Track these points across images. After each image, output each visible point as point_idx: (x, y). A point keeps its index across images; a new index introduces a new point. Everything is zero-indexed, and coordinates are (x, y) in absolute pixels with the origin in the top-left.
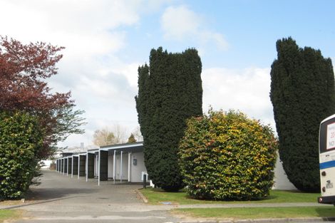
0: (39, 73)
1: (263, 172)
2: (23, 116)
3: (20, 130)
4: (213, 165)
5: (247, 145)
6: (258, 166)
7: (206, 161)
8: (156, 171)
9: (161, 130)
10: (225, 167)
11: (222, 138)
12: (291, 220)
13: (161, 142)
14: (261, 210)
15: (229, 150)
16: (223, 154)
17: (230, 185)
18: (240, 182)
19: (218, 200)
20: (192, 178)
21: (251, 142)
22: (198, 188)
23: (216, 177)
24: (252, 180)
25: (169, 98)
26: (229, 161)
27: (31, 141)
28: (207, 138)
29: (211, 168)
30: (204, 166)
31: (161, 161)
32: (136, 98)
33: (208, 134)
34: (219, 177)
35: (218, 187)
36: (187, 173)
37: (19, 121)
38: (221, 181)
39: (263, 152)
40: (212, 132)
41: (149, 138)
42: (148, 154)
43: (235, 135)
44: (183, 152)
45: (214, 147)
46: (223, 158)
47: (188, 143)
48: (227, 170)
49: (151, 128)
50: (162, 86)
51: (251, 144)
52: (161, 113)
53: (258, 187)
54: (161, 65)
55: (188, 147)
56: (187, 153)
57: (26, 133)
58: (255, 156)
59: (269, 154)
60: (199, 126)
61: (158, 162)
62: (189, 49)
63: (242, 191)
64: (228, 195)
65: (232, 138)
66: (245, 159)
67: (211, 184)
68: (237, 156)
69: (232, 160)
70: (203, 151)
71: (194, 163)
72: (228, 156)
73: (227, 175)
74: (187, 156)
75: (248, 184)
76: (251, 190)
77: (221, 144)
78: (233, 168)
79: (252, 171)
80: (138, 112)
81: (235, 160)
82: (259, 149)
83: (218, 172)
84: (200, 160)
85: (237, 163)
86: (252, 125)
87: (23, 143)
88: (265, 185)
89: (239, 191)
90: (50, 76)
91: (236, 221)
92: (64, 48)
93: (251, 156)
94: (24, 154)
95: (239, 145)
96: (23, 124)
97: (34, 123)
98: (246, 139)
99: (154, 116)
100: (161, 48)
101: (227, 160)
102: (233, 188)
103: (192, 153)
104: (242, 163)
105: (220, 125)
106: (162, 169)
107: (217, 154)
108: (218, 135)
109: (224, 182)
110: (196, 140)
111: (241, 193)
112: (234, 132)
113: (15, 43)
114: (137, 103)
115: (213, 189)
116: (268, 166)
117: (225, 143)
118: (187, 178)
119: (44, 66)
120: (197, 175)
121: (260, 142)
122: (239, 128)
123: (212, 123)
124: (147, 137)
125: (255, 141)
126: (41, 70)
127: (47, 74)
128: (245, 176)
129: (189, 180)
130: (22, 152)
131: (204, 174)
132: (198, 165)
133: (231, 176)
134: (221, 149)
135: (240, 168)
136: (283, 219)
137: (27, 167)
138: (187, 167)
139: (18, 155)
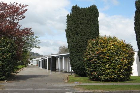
0: (16, 18)
1: (126, 67)
2: (6, 40)
3: (4, 46)
4: (100, 63)
5: (117, 53)
6: (123, 64)
7: (96, 61)
8: (75, 66)
9: (77, 46)
10: (106, 64)
11: (104, 50)
12: (133, 91)
13: (78, 52)
14: (120, 86)
15: (108, 56)
16: (105, 58)
17: (108, 73)
18: (113, 72)
19: (103, 81)
20: (90, 70)
21: (119, 52)
22: (93, 75)
23: (101, 70)
24: (120, 71)
25: (81, 30)
26: (108, 62)
27: (9, 52)
28: (97, 50)
29: (99, 65)
30: (95, 64)
31: (78, 62)
32: (66, 30)
33: (98, 48)
34: (103, 69)
35: (102, 75)
36: (88, 68)
37: (4, 42)
38: (104, 71)
39: (125, 57)
40: (100, 47)
41: (72, 50)
42: (71, 58)
43: (111, 48)
44: (86, 57)
45: (100, 54)
46: (105, 60)
47: (88, 52)
48: (107, 66)
49: (73, 45)
50: (78, 24)
51: (119, 53)
52: (78, 38)
53: (123, 75)
54: (77, 14)
55: (88, 55)
56: (87, 57)
57: (7, 48)
58: (121, 59)
59: (129, 58)
60: (94, 44)
61: (76, 62)
62: (92, 6)
63: (114, 76)
64: (107, 79)
65: (110, 50)
66: (116, 60)
67: (99, 73)
68: (112, 59)
69: (109, 61)
70: (95, 57)
71: (91, 62)
72: (108, 59)
73: (107, 69)
74: (87, 59)
75: (118, 73)
76: (119, 76)
77: (104, 53)
78: (110, 65)
79: (120, 67)
80: (67, 37)
81: (111, 61)
82: (123, 55)
83: (103, 67)
84: (94, 61)
85: (112, 62)
86: (121, 43)
87: (5, 53)
88: (127, 74)
89: (113, 77)
90: (21, 20)
91: (103, 92)
92: (28, 6)
93: (119, 59)
94: (5, 58)
95: (113, 53)
96: (5, 44)
97: (11, 43)
98: (117, 50)
99: (74, 39)
100: (77, 5)
101: (107, 61)
102: (110, 75)
103: (90, 58)
104: (115, 62)
105: (104, 43)
106: (78, 65)
107: (102, 58)
108: (103, 48)
109: (106, 72)
110: (92, 51)
111: (114, 78)
112: (111, 47)
113: (3, 4)
114: (66, 32)
115: (100, 75)
116: (129, 64)
117: (106, 52)
118: (88, 70)
119: (18, 15)
120: (92, 68)
121: (124, 52)
122: (113, 45)
123: (100, 42)
124: (71, 50)
125: (122, 51)
126: (17, 17)
127: (20, 19)
128: (116, 69)
129: (89, 71)
130: (5, 57)
131: (96, 68)
132: (93, 63)
133: (109, 69)
134: (104, 55)
135: (113, 65)
136: (128, 91)
137: (8, 65)
138: (88, 65)
139: (3, 58)
